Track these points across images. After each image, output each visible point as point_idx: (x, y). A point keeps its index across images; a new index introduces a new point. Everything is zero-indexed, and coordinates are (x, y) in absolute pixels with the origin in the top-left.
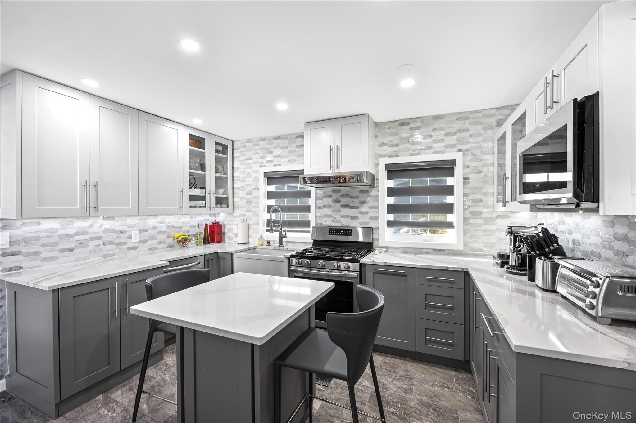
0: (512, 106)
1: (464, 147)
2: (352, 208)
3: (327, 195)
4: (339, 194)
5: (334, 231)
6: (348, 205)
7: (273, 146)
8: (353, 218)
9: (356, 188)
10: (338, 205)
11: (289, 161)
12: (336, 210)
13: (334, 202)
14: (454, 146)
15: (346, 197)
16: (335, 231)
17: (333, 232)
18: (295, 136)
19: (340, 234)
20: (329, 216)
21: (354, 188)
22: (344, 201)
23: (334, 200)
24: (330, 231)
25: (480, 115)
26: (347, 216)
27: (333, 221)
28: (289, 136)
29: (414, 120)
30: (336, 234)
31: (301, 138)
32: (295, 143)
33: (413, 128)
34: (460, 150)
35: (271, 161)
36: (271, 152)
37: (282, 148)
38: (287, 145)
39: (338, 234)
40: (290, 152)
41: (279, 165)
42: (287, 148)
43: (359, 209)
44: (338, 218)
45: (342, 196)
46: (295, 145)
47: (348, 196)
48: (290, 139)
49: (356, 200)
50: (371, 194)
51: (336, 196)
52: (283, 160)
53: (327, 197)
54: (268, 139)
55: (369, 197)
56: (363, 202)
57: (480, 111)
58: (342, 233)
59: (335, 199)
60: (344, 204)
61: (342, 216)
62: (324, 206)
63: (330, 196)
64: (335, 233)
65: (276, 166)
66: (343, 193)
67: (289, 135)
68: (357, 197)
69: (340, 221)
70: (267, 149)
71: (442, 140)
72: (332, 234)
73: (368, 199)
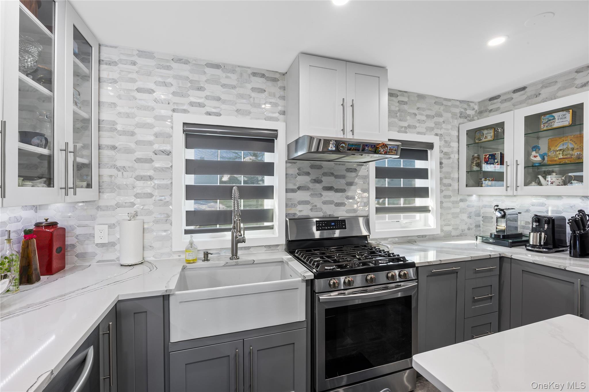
0: (468, 102)
1: (439, 132)
2: (337, 191)
3: (303, 172)
4: (321, 171)
5: (322, 224)
6: (331, 187)
7: (204, 78)
8: (338, 205)
9: (343, 165)
10: (319, 186)
11: (238, 111)
12: (316, 194)
13: (314, 183)
14: (432, 129)
15: (330, 176)
16: (324, 225)
17: (321, 227)
18: (250, 71)
19: (331, 227)
20: (307, 203)
21: (340, 165)
22: (327, 181)
23: (314, 180)
24: (318, 225)
25: (449, 104)
26: (331, 202)
27: (311, 210)
28: (238, 69)
29: (401, 93)
30: (326, 228)
31: (261, 77)
32: (249, 83)
33: (401, 102)
34: (436, 135)
35: (201, 105)
36: (200, 89)
37: (224, 86)
38: (235, 83)
39: (329, 227)
40: (241, 96)
41: (219, 115)
42: (234, 87)
43: (345, 193)
44: (319, 205)
45: (325, 174)
46: (249, 86)
47: (332, 174)
48: (241, 75)
49: (343, 181)
50: (359, 174)
51: (315, 174)
52: (223, 107)
53: (303, 175)
54: (194, 62)
55: (358, 177)
56: (350, 184)
57: (449, 100)
58: (333, 226)
59: (314, 178)
60: (326, 186)
61: (325, 203)
62: (299, 188)
63: (308, 174)
64: (324, 226)
65: (210, 115)
66: (326, 171)
67: (239, 66)
68: (343, 177)
69: (321, 209)
70: (191, 81)
71: (424, 120)
72: (320, 228)
73: (356, 180)
